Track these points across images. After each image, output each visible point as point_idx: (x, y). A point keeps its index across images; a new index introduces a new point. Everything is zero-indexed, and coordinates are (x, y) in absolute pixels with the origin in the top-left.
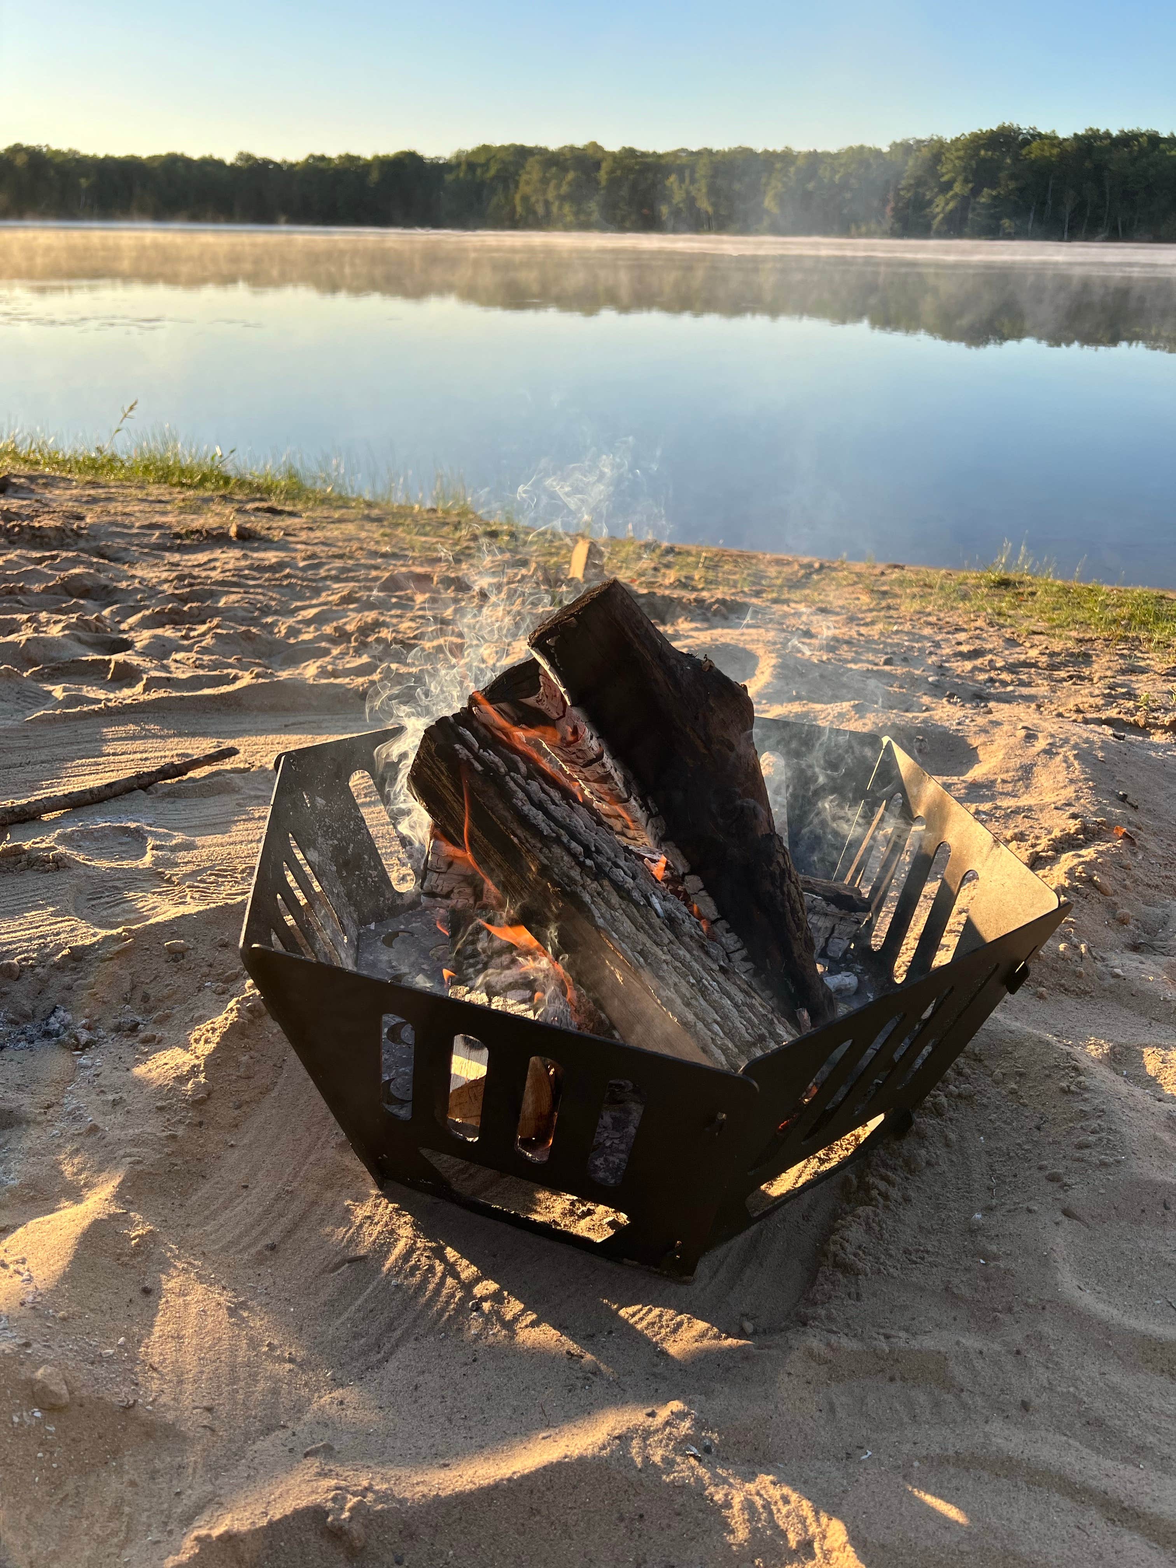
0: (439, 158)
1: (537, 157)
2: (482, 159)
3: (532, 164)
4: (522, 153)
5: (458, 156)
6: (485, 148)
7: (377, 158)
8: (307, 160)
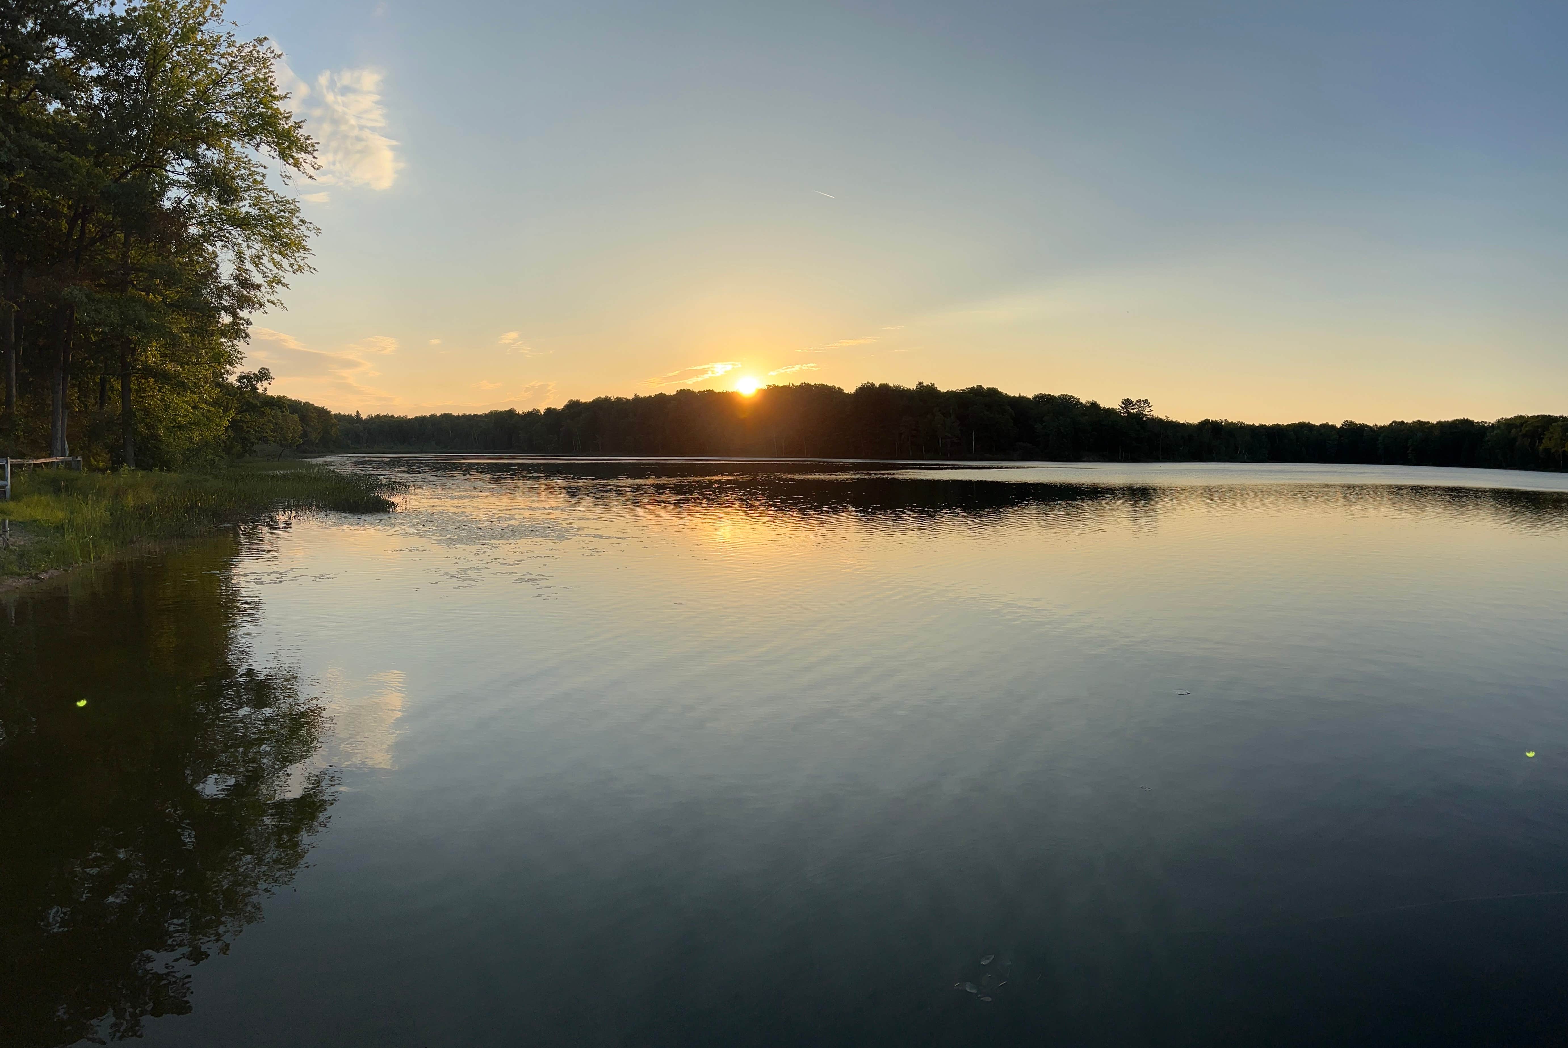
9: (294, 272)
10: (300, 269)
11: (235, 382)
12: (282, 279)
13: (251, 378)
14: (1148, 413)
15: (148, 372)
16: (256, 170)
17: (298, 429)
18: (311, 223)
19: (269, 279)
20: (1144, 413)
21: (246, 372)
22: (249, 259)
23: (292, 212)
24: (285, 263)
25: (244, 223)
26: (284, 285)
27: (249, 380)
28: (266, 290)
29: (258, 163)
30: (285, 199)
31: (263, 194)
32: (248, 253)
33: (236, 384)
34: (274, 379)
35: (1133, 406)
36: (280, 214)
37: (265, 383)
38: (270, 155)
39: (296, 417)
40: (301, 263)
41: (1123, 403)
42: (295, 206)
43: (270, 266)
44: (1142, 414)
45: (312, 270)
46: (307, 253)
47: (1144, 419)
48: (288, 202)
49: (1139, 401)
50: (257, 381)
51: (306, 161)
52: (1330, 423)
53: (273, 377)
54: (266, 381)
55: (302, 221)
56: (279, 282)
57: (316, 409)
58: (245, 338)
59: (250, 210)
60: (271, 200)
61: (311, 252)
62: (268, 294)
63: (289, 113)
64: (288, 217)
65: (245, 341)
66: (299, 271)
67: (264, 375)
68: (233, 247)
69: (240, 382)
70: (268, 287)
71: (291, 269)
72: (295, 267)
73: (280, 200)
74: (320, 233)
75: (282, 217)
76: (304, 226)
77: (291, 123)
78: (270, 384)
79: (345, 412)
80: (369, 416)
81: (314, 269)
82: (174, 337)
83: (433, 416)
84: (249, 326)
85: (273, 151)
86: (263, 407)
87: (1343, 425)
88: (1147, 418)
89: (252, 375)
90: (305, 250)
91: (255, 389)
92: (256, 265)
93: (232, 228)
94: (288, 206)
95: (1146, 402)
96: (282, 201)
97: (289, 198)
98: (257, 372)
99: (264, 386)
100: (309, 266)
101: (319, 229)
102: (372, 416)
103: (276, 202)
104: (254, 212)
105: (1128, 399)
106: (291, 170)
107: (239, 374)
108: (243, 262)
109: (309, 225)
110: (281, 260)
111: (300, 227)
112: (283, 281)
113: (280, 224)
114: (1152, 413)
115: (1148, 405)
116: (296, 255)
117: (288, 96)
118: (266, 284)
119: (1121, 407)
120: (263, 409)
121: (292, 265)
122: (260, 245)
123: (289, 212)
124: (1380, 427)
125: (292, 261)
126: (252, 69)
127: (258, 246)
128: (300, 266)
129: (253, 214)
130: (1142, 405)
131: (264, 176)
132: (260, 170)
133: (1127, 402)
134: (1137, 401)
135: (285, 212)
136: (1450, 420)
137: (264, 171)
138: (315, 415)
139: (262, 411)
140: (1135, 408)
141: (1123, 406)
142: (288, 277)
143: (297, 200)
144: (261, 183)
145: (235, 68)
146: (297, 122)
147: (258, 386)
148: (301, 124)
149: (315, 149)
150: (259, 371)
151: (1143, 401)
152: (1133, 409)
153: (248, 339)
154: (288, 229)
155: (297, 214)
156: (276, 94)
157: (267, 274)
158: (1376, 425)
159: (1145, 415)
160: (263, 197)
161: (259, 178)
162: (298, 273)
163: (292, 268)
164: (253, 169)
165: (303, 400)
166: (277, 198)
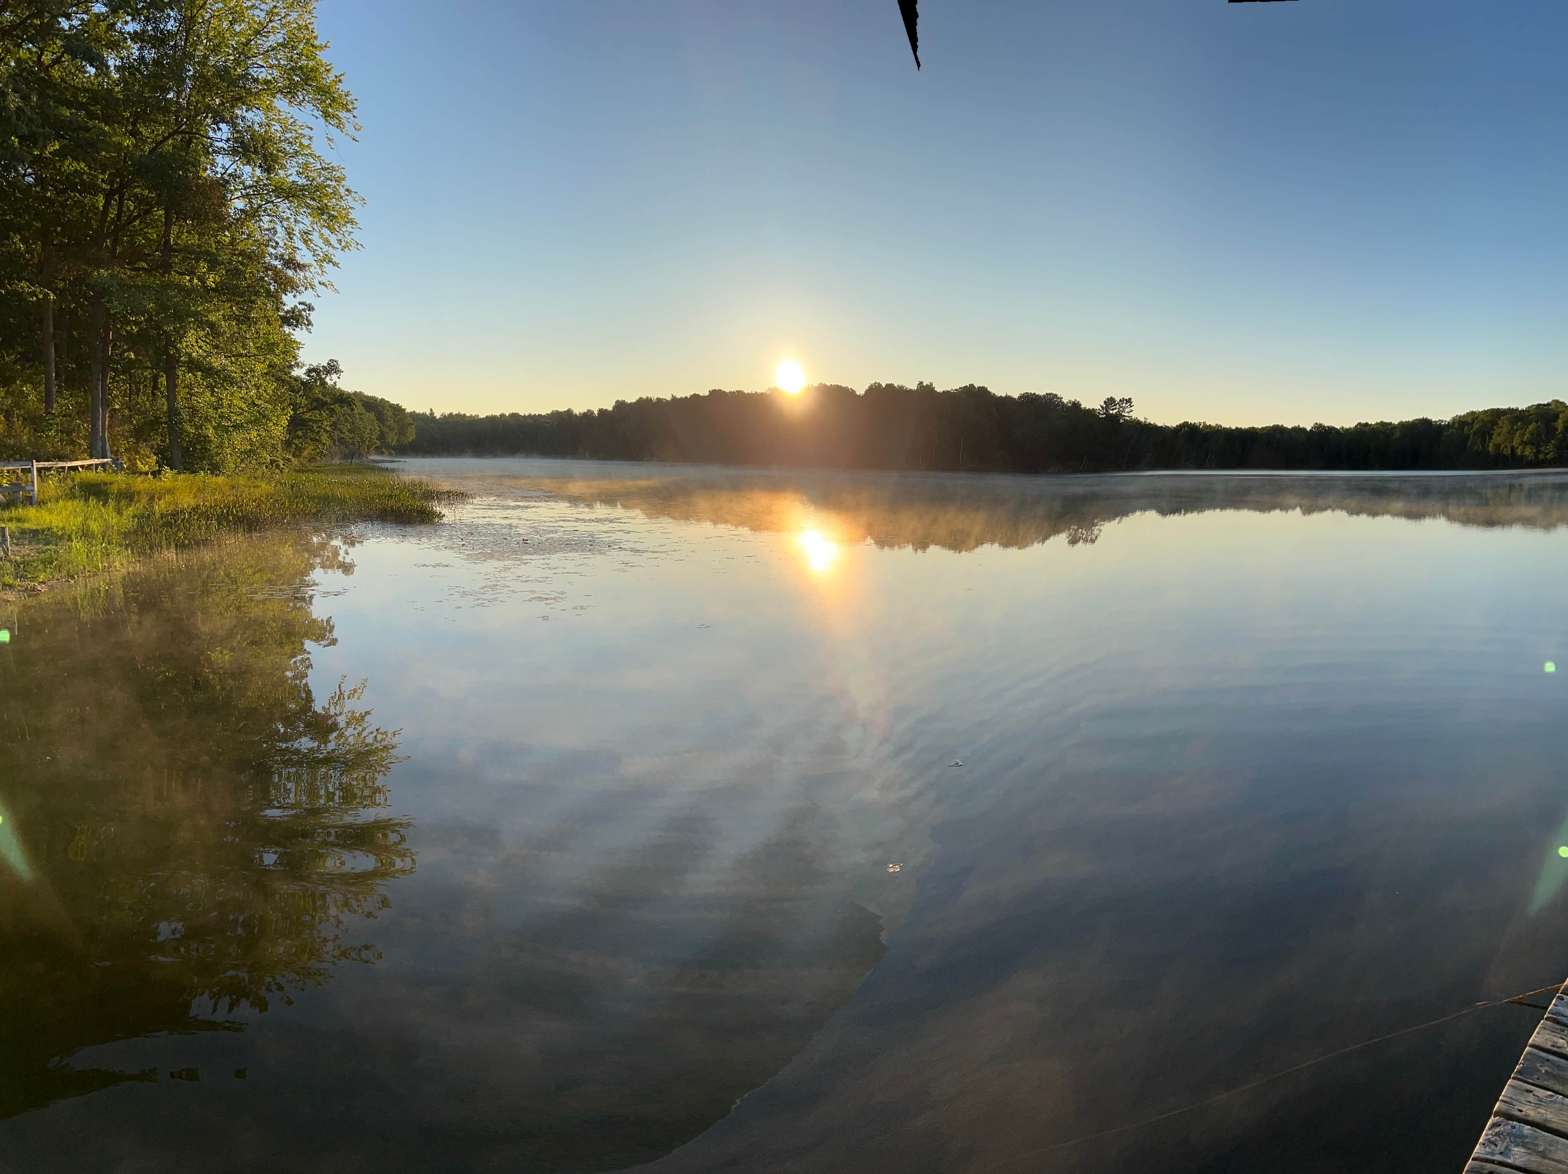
0: (1442, 421)
1: (1508, 416)
2: (1469, 420)
3: (1503, 422)
4: (1496, 414)
5: (1454, 419)
6: (1473, 413)
7: (1401, 423)
8: (1357, 426)
9: (342, 250)
10: (347, 247)
11: (304, 376)
12: (332, 257)
13: (320, 371)
14: (1126, 414)
15: (194, 365)
16: (303, 132)
17: (375, 429)
18: (356, 193)
19: (319, 258)
20: (1123, 414)
21: (315, 364)
22: (299, 235)
23: (338, 180)
24: (333, 239)
25: (290, 193)
26: (335, 264)
27: (318, 372)
28: (316, 270)
29: (304, 124)
30: (331, 165)
31: (312, 161)
32: (297, 229)
33: (305, 378)
34: (343, 372)
35: (1114, 406)
36: (327, 183)
37: (334, 377)
38: (313, 115)
39: (372, 415)
40: (349, 239)
41: (1105, 402)
42: (342, 173)
43: (320, 242)
44: (1121, 414)
45: (359, 247)
46: (354, 227)
47: (1121, 421)
48: (333, 169)
49: (1122, 401)
50: (326, 375)
51: (349, 120)
52: (1301, 426)
53: (342, 370)
54: (335, 374)
55: (347, 190)
56: (330, 261)
57: (392, 406)
58: (308, 325)
59: (297, 179)
60: (318, 168)
61: (358, 226)
62: (318, 274)
63: (330, 65)
64: (335, 187)
65: (307, 329)
66: (347, 249)
67: (332, 368)
68: (281, 222)
69: (309, 376)
70: (318, 267)
71: (339, 247)
72: (343, 244)
73: (327, 166)
74: (365, 203)
75: (329, 186)
76: (350, 197)
77: (331, 77)
78: (339, 378)
79: (420, 410)
80: (442, 415)
81: (362, 245)
82: (212, 325)
83: (502, 415)
84: (311, 312)
85: (316, 110)
86: (333, 404)
87: (1312, 428)
88: (1124, 419)
89: (321, 368)
90: (353, 224)
91: (324, 383)
92: (305, 242)
93: (279, 200)
94: (334, 173)
95: (1129, 401)
96: (328, 168)
97: (334, 164)
98: (326, 365)
99: (334, 381)
100: (357, 243)
101: (364, 199)
102: (445, 415)
103: (322, 168)
104: (302, 181)
105: (1111, 397)
106: (333, 131)
107: (308, 367)
108: (291, 239)
109: (354, 195)
110: (329, 235)
111: (347, 198)
112: (334, 259)
113: (326, 195)
114: (1131, 414)
115: (1130, 405)
116: (344, 229)
117: (328, 46)
118: (314, 263)
119: (1102, 407)
120: (333, 407)
121: (340, 241)
122: (310, 219)
123: (336, 181)
124: (1346, 429)
125: (340, 237)
126: (294, 15)
127: (307, 221)
128: (347, 242)
129: (299, 183)
130: (1124, 405)
131: (310, 139)
132: (307, 132)
133: (1110, 402)
134: (1120, 400)
135: (331, 181)
136: (1411, 420)
137: (311, 133)
138: (390, 413)
139: (333, 409)
140: (1116, 409)
141: (1104, 406)
142: (338, 255)
143: (342, 166)
144: (308, 146)
145: (277, 14)
146: (338, 75)
147: (328, 380)
148: (341, 78)
149: (355, 107)
150: (328, 364)
151: (1126, 400)
152: (1113, 410)
153: (310, 327)
154: (334, 200)
155: (343, 183)
156: (316, 43)
157: (317, 252)
158: (1343, 428)
159: (1124, 416)
160: (311, 164)
161: (306, 142)
162: (346, 250)
163: (340, 244)
164: (300, 131)
165: (379, 397)
166: (323, 165)
